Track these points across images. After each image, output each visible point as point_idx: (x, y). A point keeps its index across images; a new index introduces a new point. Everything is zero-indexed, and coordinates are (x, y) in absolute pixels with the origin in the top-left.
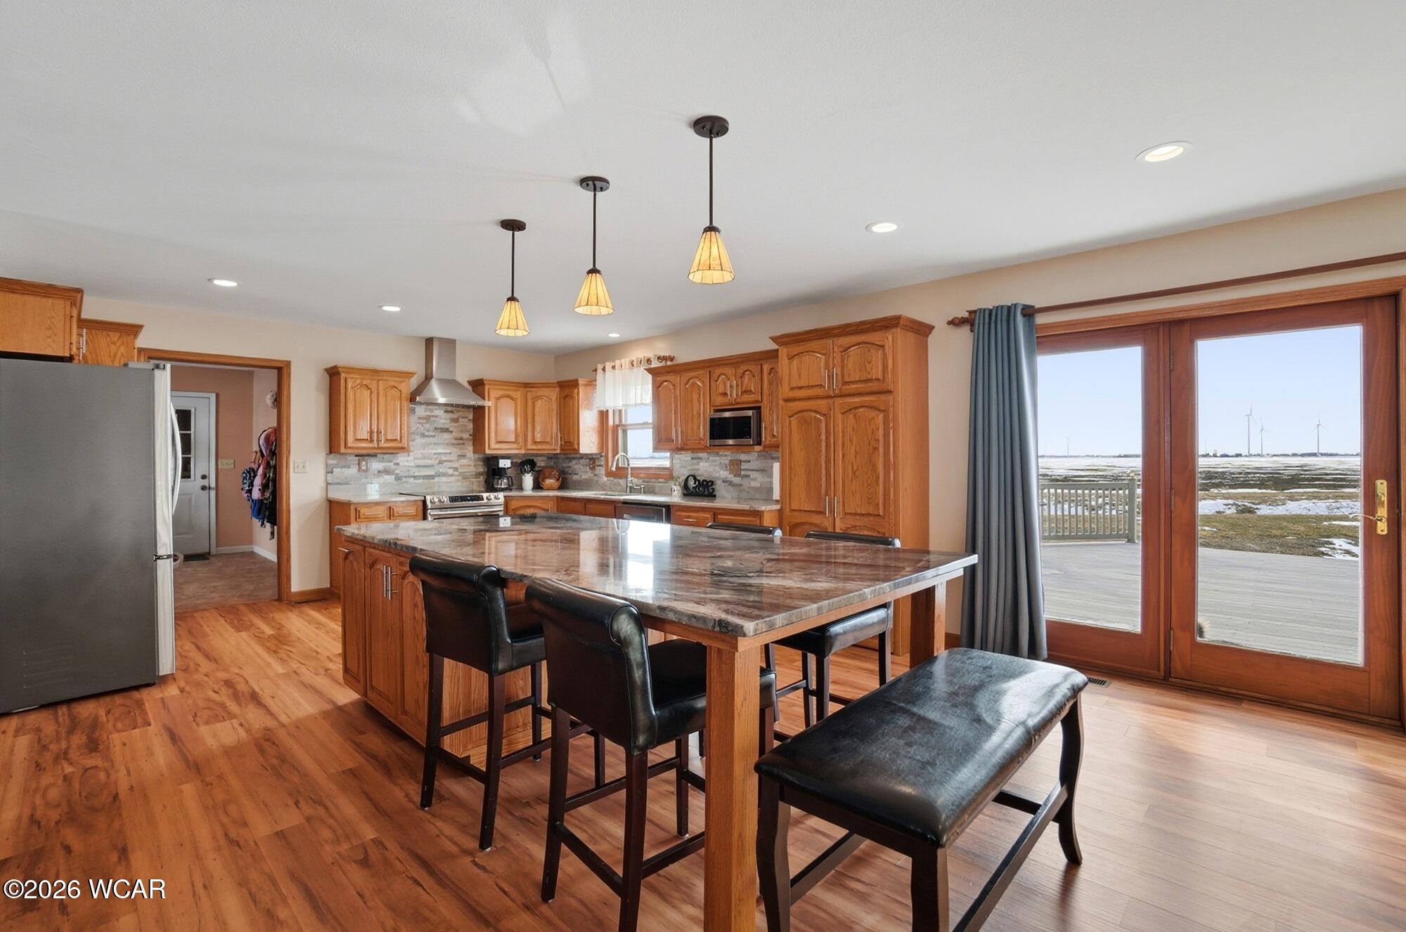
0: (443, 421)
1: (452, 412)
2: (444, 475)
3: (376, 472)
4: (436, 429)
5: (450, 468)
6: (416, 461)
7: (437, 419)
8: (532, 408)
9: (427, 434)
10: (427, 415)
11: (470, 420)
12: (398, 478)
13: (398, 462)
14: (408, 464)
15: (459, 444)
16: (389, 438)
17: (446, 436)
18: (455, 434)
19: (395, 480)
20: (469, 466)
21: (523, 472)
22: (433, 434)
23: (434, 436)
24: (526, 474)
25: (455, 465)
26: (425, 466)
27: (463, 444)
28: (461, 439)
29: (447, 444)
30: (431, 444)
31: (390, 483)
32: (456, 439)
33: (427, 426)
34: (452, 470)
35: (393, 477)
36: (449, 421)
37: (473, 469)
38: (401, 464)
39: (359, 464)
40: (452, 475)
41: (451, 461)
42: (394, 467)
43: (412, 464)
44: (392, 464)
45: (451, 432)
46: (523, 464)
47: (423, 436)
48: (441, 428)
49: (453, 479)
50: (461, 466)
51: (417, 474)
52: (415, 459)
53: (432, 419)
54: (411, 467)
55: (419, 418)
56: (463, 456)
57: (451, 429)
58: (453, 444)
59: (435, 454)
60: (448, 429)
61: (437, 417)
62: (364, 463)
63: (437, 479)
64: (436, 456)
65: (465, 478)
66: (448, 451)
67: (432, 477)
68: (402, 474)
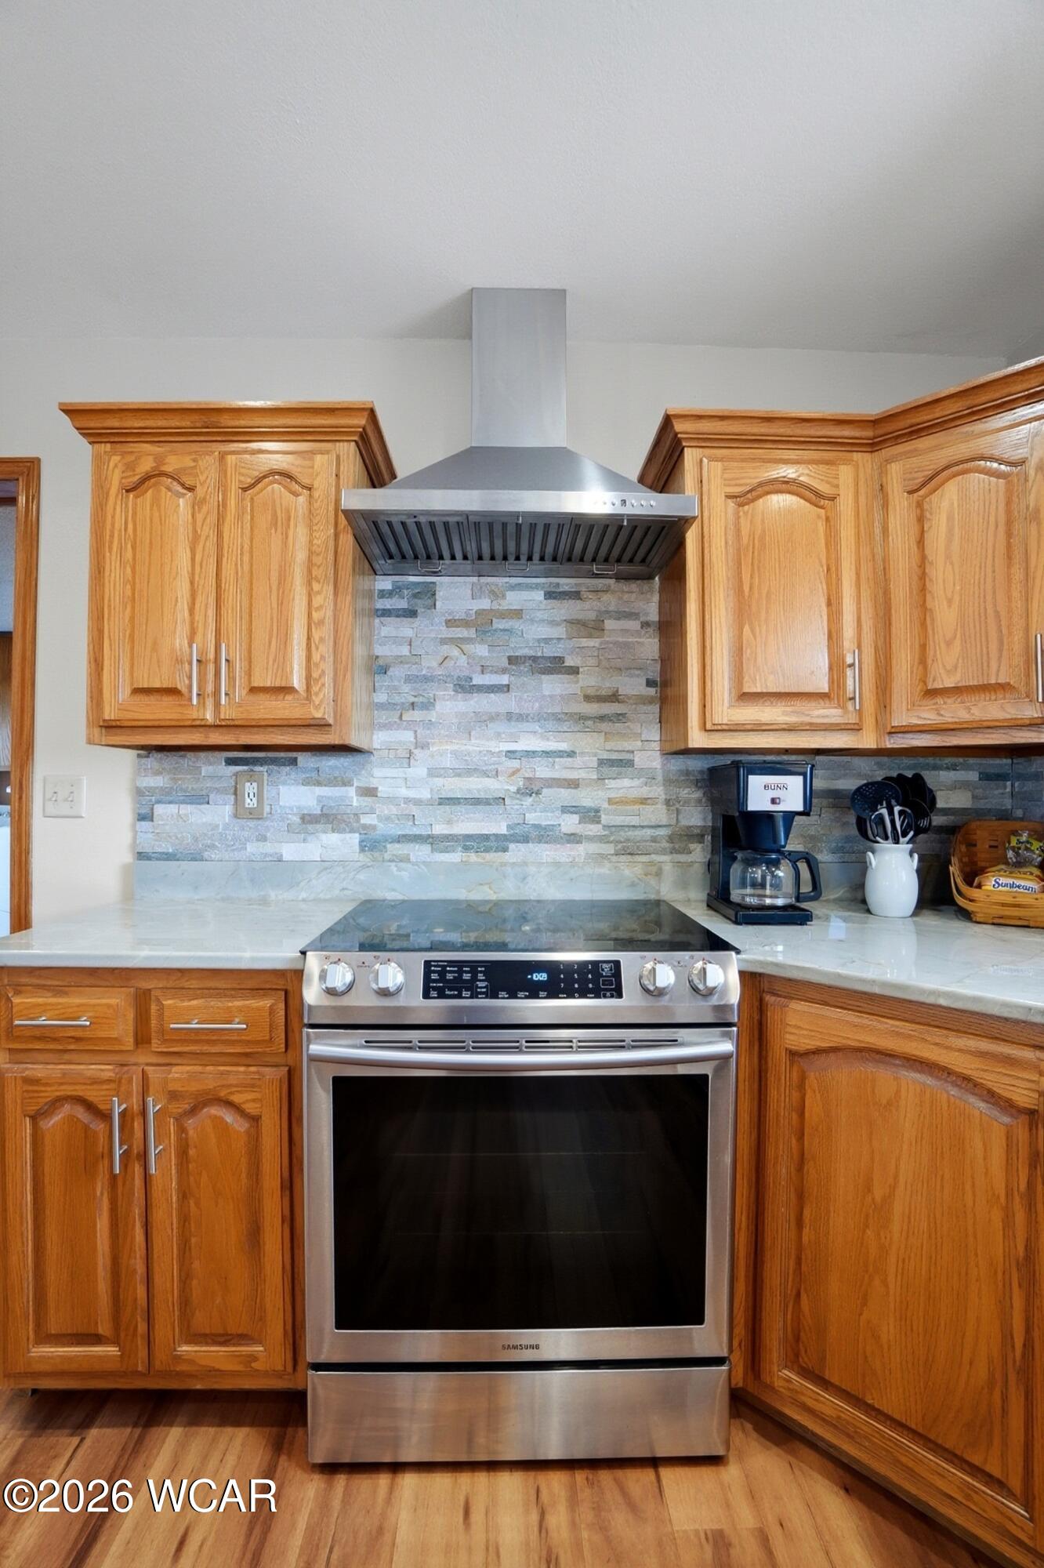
0: (545, 631)
1: (576, 595)
2: (545, 835)
3: (297, 819)
4: (512, 660)
5: (565, 810)
6: (439, 781)
7: (515, 624)
8: (914, 530)
9: (478, 680)
10: (479, 613)
11: (646, 625)
12: (371, 844)
13: (374, 783)
14: (404, 792)
15: (602, 718)
16: (257, 682)
17: (553, 686)
18: (589, 680)
19: (362, 849)
20: (644, 801)
21: (867, 831)
22: (504, 679)
23: (506, 688)
24: (886, 846)
25: (587, 798)
26: (477, 802)
27: (620, 717)
28: (614, 697)
29: (557, 718)
30: (493, 718)
31: (342, 862)
32: (588, 698)
33: (481, 650)
34: (576, 818)
35: (356, 838)
36: (560, 632)
37: (658, 814)
38: (383, 790)
39: (235, 793)
40: (573, 838)
41: (574, 784)
42: (356, 801)
43: (425, 794)
44: (351, 792)
45: (574, 671)
46: (869, 797)
47: (465, 687)
48: (535, 659)
49: (581, 850)
50: (610, 801)
51: (439, 829)
52: (433, 773)
53: (498, 624)
54: (418, 802)
55: (450, 623)
56: (621, 764)
57: (569, 662)
58: (583, 718)
59: (510, 754)
60: (561, 659)
61: (517, 614)
62: (250, 788)
63: (516, 852)
64: (516, 764)
65: (628, 850)
66: (563, 746)
67: (498, 843)
68: (383, 829)
